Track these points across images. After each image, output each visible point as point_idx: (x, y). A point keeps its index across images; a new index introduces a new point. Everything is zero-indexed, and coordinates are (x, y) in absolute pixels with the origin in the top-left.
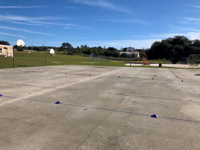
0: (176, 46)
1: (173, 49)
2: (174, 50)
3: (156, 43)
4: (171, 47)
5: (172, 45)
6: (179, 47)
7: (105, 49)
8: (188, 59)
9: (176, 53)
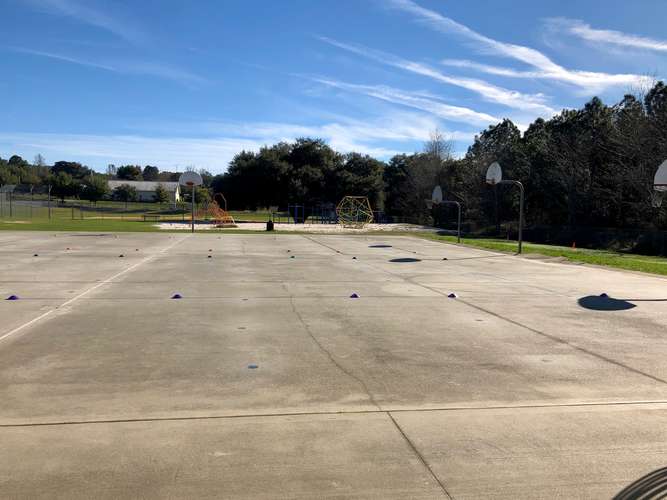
0: (304, 170)
1: (296, 177)
2: (298, 183)
3: (243, 158)
4: (290, 172)
5: (292, 167)
6: (311, 174)
7: (39, 169)
8: (339, 208)
9: (305, 190)
